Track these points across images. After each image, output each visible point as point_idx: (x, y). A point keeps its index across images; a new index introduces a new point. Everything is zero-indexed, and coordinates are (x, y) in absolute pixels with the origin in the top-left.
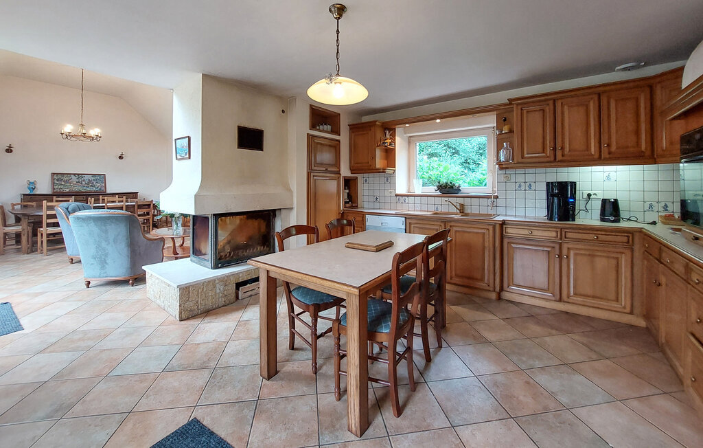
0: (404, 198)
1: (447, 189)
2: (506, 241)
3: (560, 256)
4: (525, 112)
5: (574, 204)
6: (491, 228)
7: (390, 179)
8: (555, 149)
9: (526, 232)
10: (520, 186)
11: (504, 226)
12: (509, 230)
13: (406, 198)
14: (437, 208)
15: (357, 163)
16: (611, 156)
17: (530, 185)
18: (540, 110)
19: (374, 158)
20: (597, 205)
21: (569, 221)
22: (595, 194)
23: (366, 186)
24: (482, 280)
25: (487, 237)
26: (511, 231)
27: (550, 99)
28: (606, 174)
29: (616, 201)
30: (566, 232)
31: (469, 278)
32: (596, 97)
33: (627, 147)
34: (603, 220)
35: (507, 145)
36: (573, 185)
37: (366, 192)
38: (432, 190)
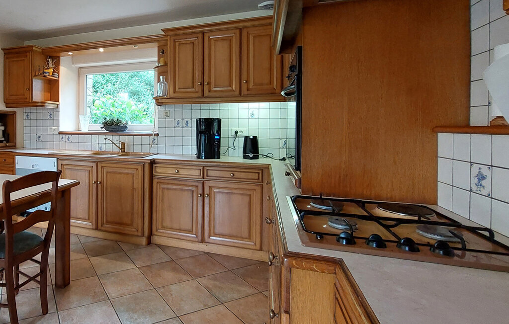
0: (67, 135)
1: (113, 126)
2: (155, 181)
3: (202, 195)
4: (177, 44)
5: (219, 140)
6: (140, 168)
7: (53, 114)
8: (202, 84)
9: (174, 171)
10: (178, 123)
11: (154, 165)
12: (158, 170)
13: (70, 136)
14: (101, 147)
15: (11, 96)
16: (249, 92)
17: (187, 122)
18: (191, 43)
19: (30, 89)
20: (241, 142)
21: (214, 158)
22: (241, 131)
23: (27, 123)
24: (131, 225)
25: (136, 177)
26: (160, 171)
27: (199, 32)
28: (251, 112)
29: (255, 138)
30: (207, 170)
31: (121, 224)
32: (238, 32)
33: (262, 84)
34: (245, 157)
35: (163, 78)
36: (219, 121)
37: (27, 130)
38: (98, 127)
